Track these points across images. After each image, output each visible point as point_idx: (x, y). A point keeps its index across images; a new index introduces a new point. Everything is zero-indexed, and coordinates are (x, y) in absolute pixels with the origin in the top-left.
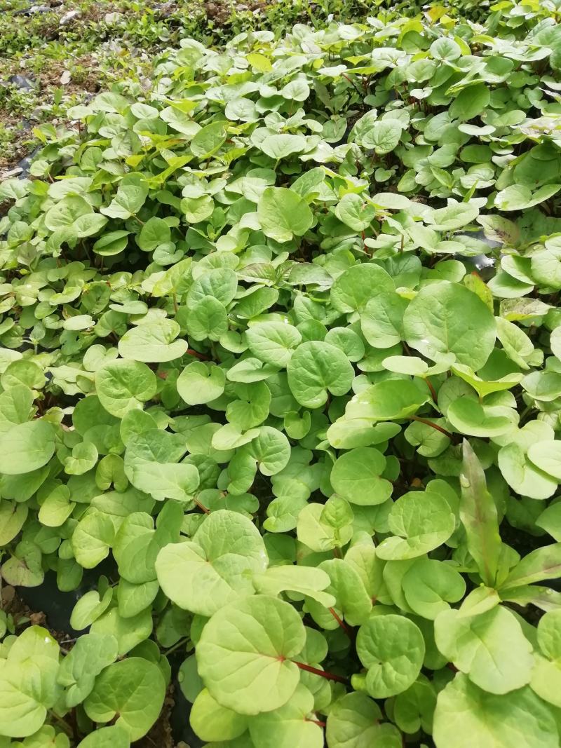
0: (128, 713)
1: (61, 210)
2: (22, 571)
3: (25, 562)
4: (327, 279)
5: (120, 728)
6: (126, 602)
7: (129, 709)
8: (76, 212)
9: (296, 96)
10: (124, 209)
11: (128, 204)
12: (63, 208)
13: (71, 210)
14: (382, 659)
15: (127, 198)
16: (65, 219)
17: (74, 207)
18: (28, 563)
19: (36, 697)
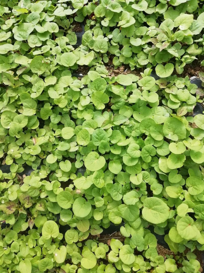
0: (150, 244)
1: (5, 119)
2: (96, 231)
3: (95, 229)
4: (125, 118)
5: (151, 248)
6: (135, 225)
7: (150, 243)
8: (10, 117)
9: (54, 30)
10: (29, 109)
11: (29, 107)
12: (5, 118)
13: (8, 117)
14: (200, 212)
15: (28, 105)
16: (8, 121)
17: (9, 115)
18: (96, 229)
19: (129, 253)
